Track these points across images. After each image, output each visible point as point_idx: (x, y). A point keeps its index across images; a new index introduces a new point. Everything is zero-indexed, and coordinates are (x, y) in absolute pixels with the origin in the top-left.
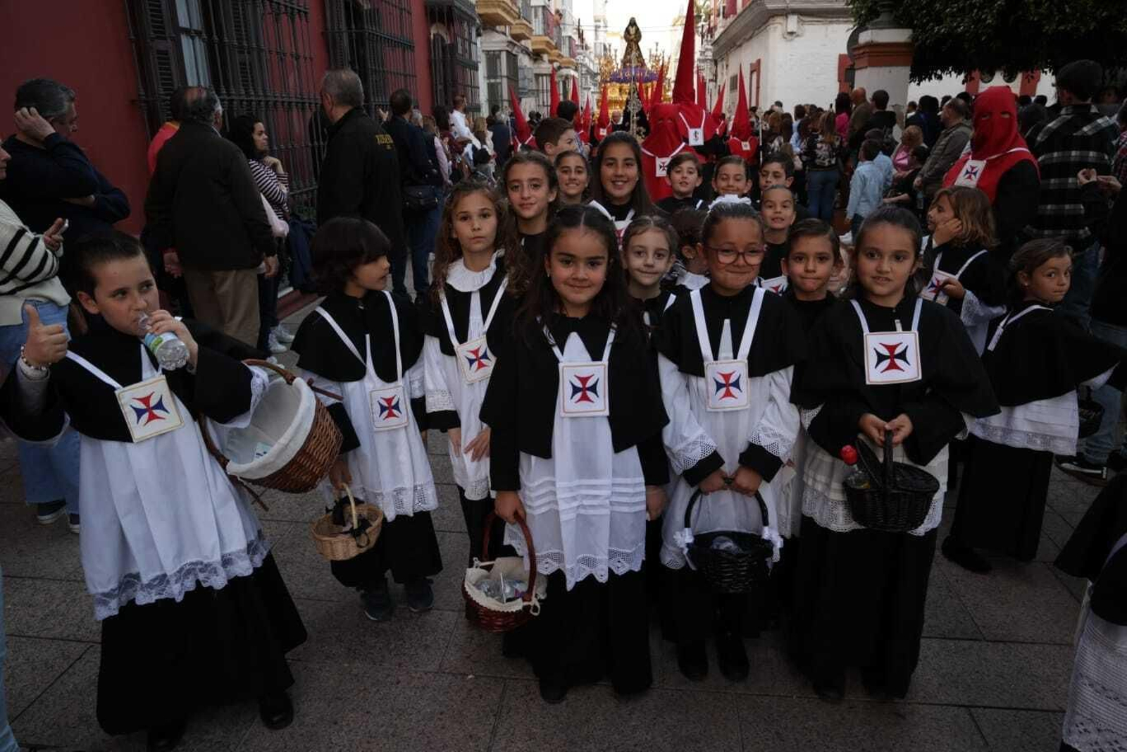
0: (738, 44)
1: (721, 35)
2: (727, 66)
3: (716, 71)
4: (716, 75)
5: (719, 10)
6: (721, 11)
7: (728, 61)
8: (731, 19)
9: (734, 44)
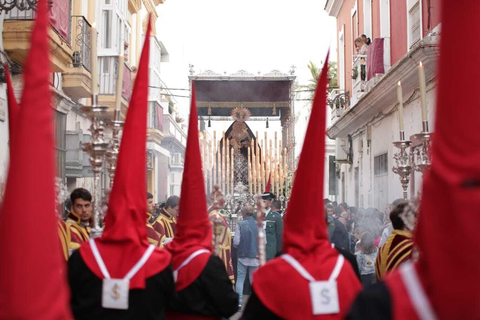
0: (386, 112)
1: (359, 102)
2: (369, 141)
3: (351, 149)
4: (350, 155)
5: (355, 71)
6: (359, 70)
7: (369, 135)
8: (377, 78)
9: (381, 113)
